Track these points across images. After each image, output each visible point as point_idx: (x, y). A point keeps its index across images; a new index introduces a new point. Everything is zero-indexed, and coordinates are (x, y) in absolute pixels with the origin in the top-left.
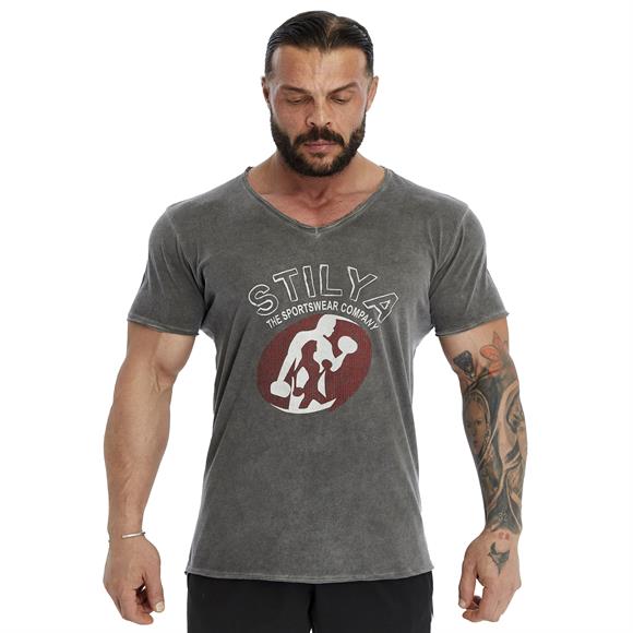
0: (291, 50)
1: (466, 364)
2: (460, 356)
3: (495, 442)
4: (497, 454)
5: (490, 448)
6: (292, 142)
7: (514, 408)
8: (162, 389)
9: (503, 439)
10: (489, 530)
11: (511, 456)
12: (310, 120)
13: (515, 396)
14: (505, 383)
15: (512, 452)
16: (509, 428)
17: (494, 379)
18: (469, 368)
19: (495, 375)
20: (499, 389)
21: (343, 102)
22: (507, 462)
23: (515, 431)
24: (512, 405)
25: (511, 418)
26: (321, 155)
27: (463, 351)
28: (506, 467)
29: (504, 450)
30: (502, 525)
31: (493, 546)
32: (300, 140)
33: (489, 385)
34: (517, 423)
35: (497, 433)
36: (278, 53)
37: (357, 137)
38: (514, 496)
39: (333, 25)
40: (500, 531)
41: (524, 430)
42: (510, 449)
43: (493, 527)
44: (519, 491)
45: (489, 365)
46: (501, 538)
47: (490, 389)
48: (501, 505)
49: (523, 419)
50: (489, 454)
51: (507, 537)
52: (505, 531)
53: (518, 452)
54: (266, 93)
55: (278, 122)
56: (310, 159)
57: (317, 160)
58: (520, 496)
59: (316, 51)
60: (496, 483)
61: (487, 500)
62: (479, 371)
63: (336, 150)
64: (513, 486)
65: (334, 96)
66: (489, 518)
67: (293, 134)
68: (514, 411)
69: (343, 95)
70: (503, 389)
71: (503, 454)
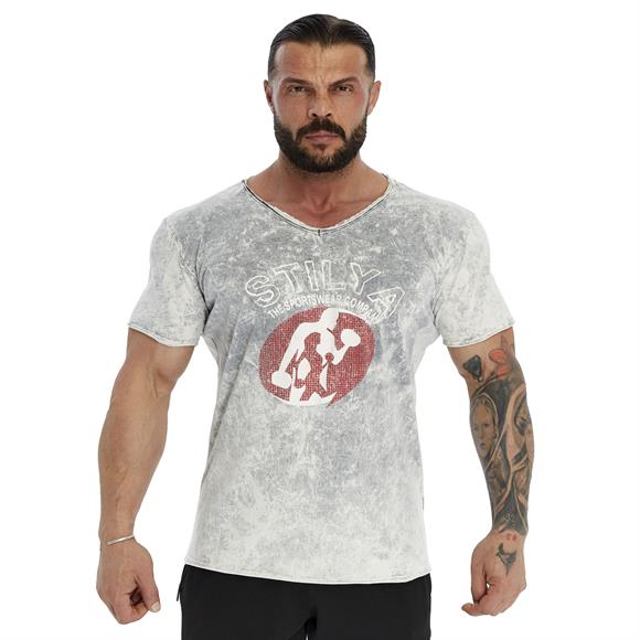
1: (475, 368)
2: (470, 361)
3: (503, 444)
4: (505, 457)
5: (498, 449)
7: (521, 411)
8: (160, 396)
9: (510, 441)
10: (496, 532)
11: (518, 458)
12: (311, 112)
13: (522, 399)
14: (512, 386)
15: (519, 454)
16: (517, 430)
17: (501, 382)
18: (477, 372)
19: (503, 378)
20: (507, 392)
22: (515, 463)
23: (522, 433)
24: (519, 408)
25: (519, 420)
26: (322, 147)
27: (472, 356)
28: (514, 468)
29: (512, 452)
30: (510, 526)
31: (501, 547)
33: (497, 388)
34: (524, 426)
35: (505, 435)
38: (521, 498)
40: (507, 532)
41: (531, 432)
42: (518, 451)
43: (501, 528)
44: (525, 492)
45: (497, 368)
46: (508, 539)
47: (498, 392)
48: (509, 506)
49: (530, 422)
50: (497, 456)
51: (515, 538)
52: (513, 532)
53: (525, 455)
56: (312, 152)
57: (319, 152)
58: (527, 498)
60: (504, 485)
61: (494, 502)
64: (520, 488)
66: (496, 519)
68: (521, 414)
70: (511, 392)
71: (510, 457)
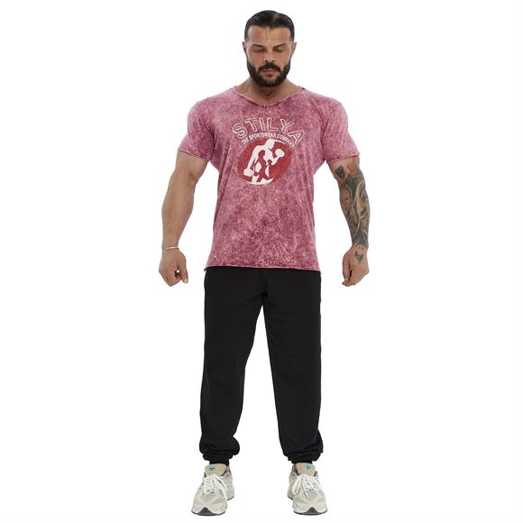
0: (257, 27)
6: (257, 70)
21: (280, 51)
32: (261, 69)
36: (251, 29)
37: (287, 69)
39: (276, 16)
54: (245, 49)
55: (250, 61)
59: (268, 28)
62: (346, 176)
63: (277, 74)
65: (276, 49)
67: (257, 67)
69: (280, 48)
